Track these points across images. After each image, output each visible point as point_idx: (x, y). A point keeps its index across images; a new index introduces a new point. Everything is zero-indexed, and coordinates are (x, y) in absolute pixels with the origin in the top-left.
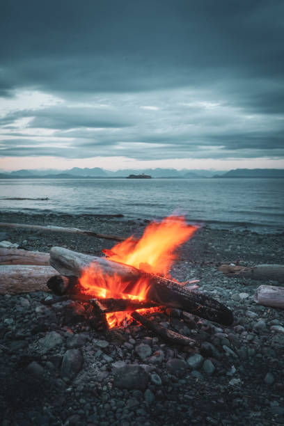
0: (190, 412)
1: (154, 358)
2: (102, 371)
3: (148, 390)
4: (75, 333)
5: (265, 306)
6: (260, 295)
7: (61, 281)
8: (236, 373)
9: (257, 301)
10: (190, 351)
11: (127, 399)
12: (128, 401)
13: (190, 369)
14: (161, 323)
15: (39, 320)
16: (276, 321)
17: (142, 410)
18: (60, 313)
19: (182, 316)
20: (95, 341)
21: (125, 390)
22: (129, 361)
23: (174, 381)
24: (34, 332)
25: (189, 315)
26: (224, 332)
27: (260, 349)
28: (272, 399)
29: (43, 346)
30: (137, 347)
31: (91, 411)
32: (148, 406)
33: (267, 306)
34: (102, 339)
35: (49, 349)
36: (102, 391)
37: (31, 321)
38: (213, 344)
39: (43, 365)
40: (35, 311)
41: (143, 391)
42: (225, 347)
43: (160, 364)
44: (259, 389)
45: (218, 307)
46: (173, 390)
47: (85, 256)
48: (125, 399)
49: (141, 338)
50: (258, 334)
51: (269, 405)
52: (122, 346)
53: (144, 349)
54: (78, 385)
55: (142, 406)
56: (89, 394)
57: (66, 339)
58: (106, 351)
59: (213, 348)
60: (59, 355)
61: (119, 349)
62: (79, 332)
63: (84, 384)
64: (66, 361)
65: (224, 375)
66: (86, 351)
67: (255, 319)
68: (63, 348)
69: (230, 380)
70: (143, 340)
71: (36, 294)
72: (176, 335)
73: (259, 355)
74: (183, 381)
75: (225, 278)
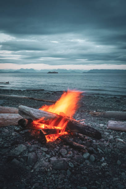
0: (88, 179)
1: (68, 155)
2: (46, 162)
3: (68, 170)
4: (32, 145)
5: (111, 130)
6: (109, 125)
7: (25, 121)
8: (104, 160)
9: (108, 128)
10: (83, 151)
11: (59, 174)
12: (60, 175)
13: (85, 159)
14: (70, 139)
15: (14, 139)
16: (117, 136)
17: (66, 179)
18: (23, 135)
19: (78, 136)
20: (42, 148)
21: (58, 170)
22: (58, 157)
23: (78, 165)
24: (12, 145)
25: (81, 135)
26: (96, 142)
27: (113, 149)
28: (122, 172)
29: (18, 151)
30: (60, 150)
31: (44, 181)
32: (69, 177)
33: (112, 129)
34: (45, 147)
35: (21, 152)
36: (48, 171)
37: (10, 140)
38: (93, 148)
39: (19, 160)
40: (12, 135)
41: (66, 170)
42: (98, 149)
43: (71, 158)
44: (115, 167)
45: (95, 131)
46: (78, 169)
47: (35, 109)
48: (58, 175)
49: (62, 146)
50: (110, 142)
51: (121, 174)
52: (54, 150)
53: (64, 151)
54: (36, 169)
55: (66, 177)
56: (42, 173)
57: (28, 147)
58: (47, 153)
59: (93, 149)
60: (26, 155)
61: (53, 152)
62: (33, 144)
63: (39, 168)
64: (30, 158)
65: (99, 161)
66: (38, 153)
67: (108, 136)
68: (27, 152)
69: (102, 163)
70: (63, 147)
71: (11, 126)
72: (78, 145)
73: (113, 152)
74: (82, 165)
75: (92, 117)
